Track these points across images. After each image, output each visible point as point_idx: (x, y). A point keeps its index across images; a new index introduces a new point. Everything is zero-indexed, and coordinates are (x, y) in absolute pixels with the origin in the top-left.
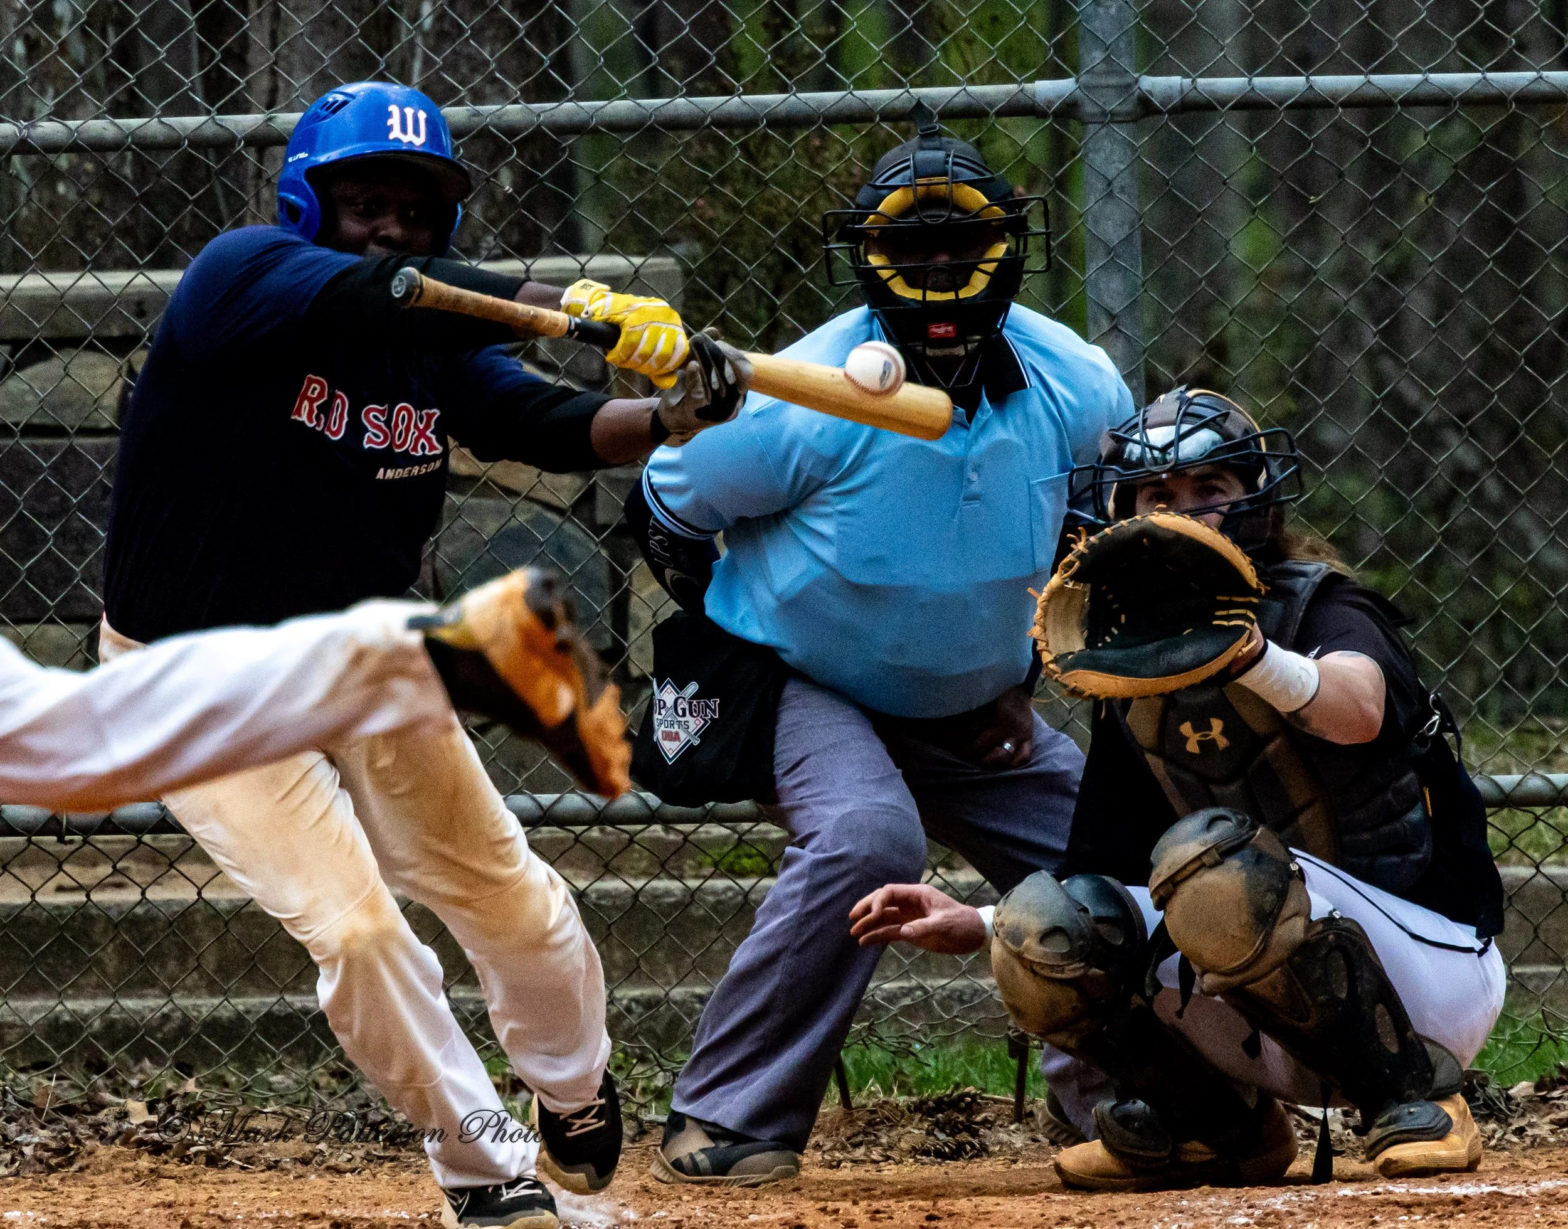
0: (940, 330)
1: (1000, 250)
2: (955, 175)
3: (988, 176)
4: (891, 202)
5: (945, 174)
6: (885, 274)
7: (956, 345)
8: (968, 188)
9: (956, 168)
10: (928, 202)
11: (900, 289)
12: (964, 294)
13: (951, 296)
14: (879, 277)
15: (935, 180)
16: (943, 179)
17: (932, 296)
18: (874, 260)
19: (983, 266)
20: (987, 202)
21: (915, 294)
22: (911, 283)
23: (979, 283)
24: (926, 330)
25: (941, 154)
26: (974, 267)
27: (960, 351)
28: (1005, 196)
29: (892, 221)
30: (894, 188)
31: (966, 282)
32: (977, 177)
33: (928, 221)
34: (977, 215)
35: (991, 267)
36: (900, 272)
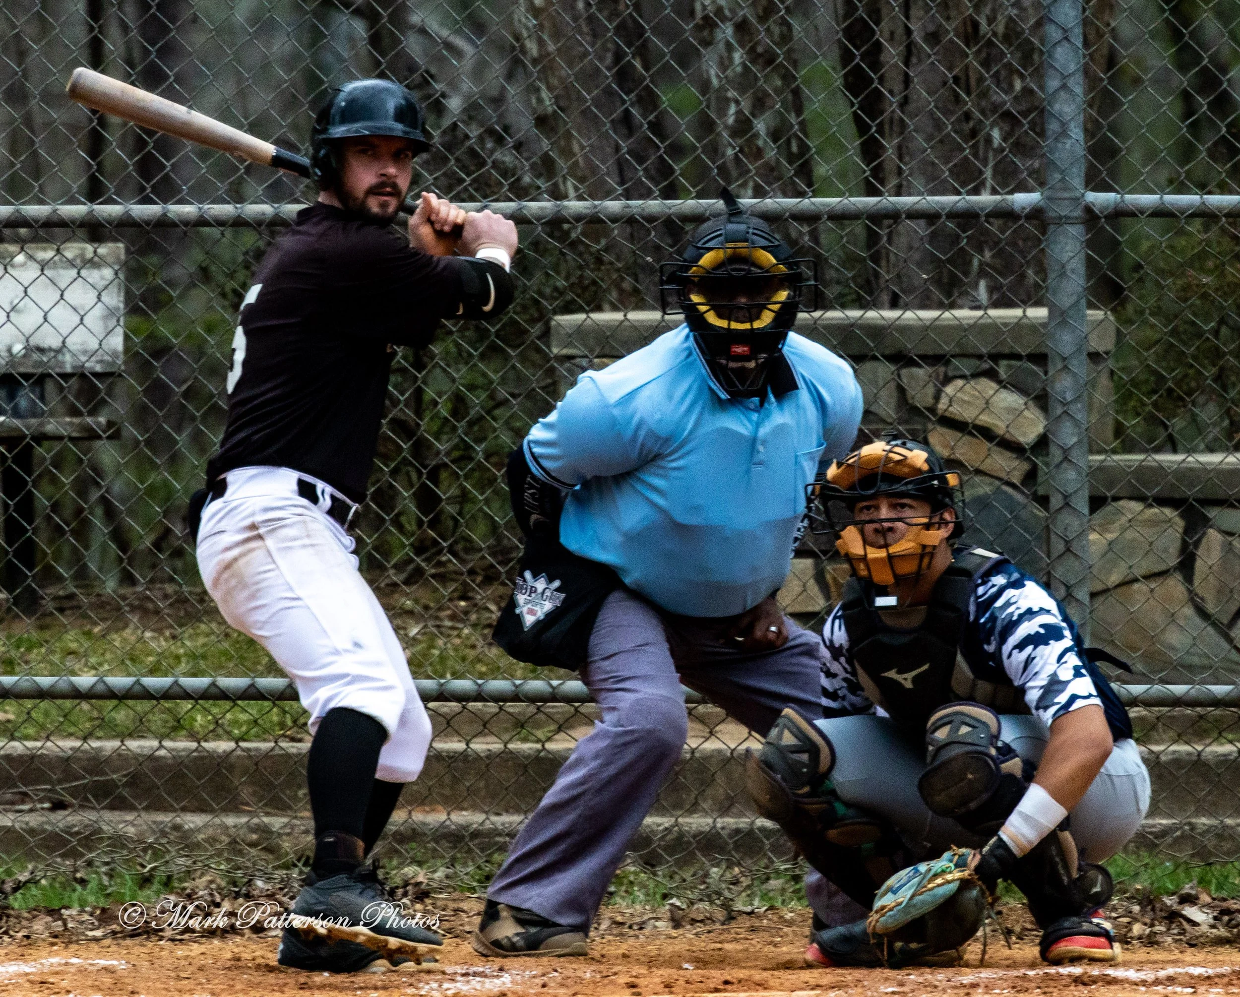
0: (739, 349)
1: (783, 295)
2: (753, 243)
3: (777, 243)
4: (707, 259)
5: (746, 240)
6: (703, 308)
7: (749, 361)
8: (762, 251)
9: (755, 237)
10: (735, 259)
11: (712, 318)
12: (757, 325)
13: (747, 326)
14: (698, 311)
15: (740, 244)
16: (745, 244)
17: (735, 326)
18: (695, 298)
19: (770, 306)
20: (774, 261)
21: (723, 324)
22: (720, 316)
23: (766, 319)
24: (729, 349)
25: (743, 227)
26: (764, 307)
27: (752, 364)
28: (787, 259)
29: (708, 272)
30: (710, 249)
31: (758, 317)
32: (768, 244)
33: (733, 273)
34: (767, 271)
35: (776, 307)
36: (714, 308)
